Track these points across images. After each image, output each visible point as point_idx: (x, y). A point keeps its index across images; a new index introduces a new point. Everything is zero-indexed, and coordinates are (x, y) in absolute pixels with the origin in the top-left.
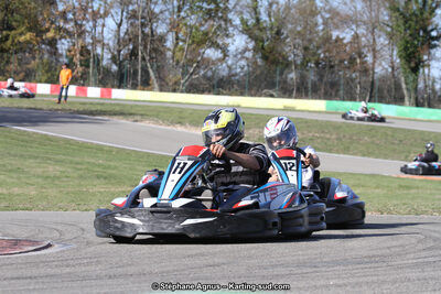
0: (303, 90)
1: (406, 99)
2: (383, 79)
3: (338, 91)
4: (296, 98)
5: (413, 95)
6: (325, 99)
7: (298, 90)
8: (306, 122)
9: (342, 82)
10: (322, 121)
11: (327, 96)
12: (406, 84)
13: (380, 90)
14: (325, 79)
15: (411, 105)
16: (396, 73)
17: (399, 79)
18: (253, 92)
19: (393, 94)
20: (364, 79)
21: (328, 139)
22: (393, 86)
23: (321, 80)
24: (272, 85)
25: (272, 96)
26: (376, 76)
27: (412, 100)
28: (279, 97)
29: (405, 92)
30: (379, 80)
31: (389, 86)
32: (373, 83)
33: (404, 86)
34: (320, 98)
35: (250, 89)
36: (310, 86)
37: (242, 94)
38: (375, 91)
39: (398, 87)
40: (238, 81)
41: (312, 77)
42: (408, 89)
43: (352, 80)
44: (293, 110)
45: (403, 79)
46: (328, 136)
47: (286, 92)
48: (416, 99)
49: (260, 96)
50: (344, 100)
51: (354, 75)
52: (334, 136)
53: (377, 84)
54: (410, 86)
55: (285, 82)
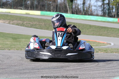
0: (32, 8)
1: (69, 11)
2: (61, 4)
3: (45, 8)
4: (30, 10)
5: (71, 10)
6: (40, 11)
7: (31, 7)
8: (34, 18)
9: (46, 5)
10: (39, 19)
11: (41, 10)
12: (69, 6)
13: (60, 8)
14: (40, 4)
15: (70, 13)
16: (65, 2)
17: (66, 4)
18: (15, 8)
19: (64, 9)
20: (54, 4)
21: (41, 25)
22: (64, 6)
23: (39, 4)
24: (21, 5)
25: (21, 9)
26: (58, 3)
27: (71, 12)
28: (24, 9)
29: (68, 9)
30: (59, 4)
31: (63, 6)
32: (57, 6)
33: (68, 7)
34: (38, 10)
35: (14, 7)
36: (35, 6)
37: (11, 8)
38: (58, 8)
39: (66, 7)
40: (9, 4)
41: (36, 3)
42: (69, 8)
43: (50, 4)
44: (29, 14)
45: (67, 4)
46: (41, 24)
47: (27, 8)
48: (72, 11)
49: (17, 9)
50: (47, 11)
51: (50, 3)
52: (43, 24)
53: (59, 6)
54: (70, 7)
55: (26, 4)
